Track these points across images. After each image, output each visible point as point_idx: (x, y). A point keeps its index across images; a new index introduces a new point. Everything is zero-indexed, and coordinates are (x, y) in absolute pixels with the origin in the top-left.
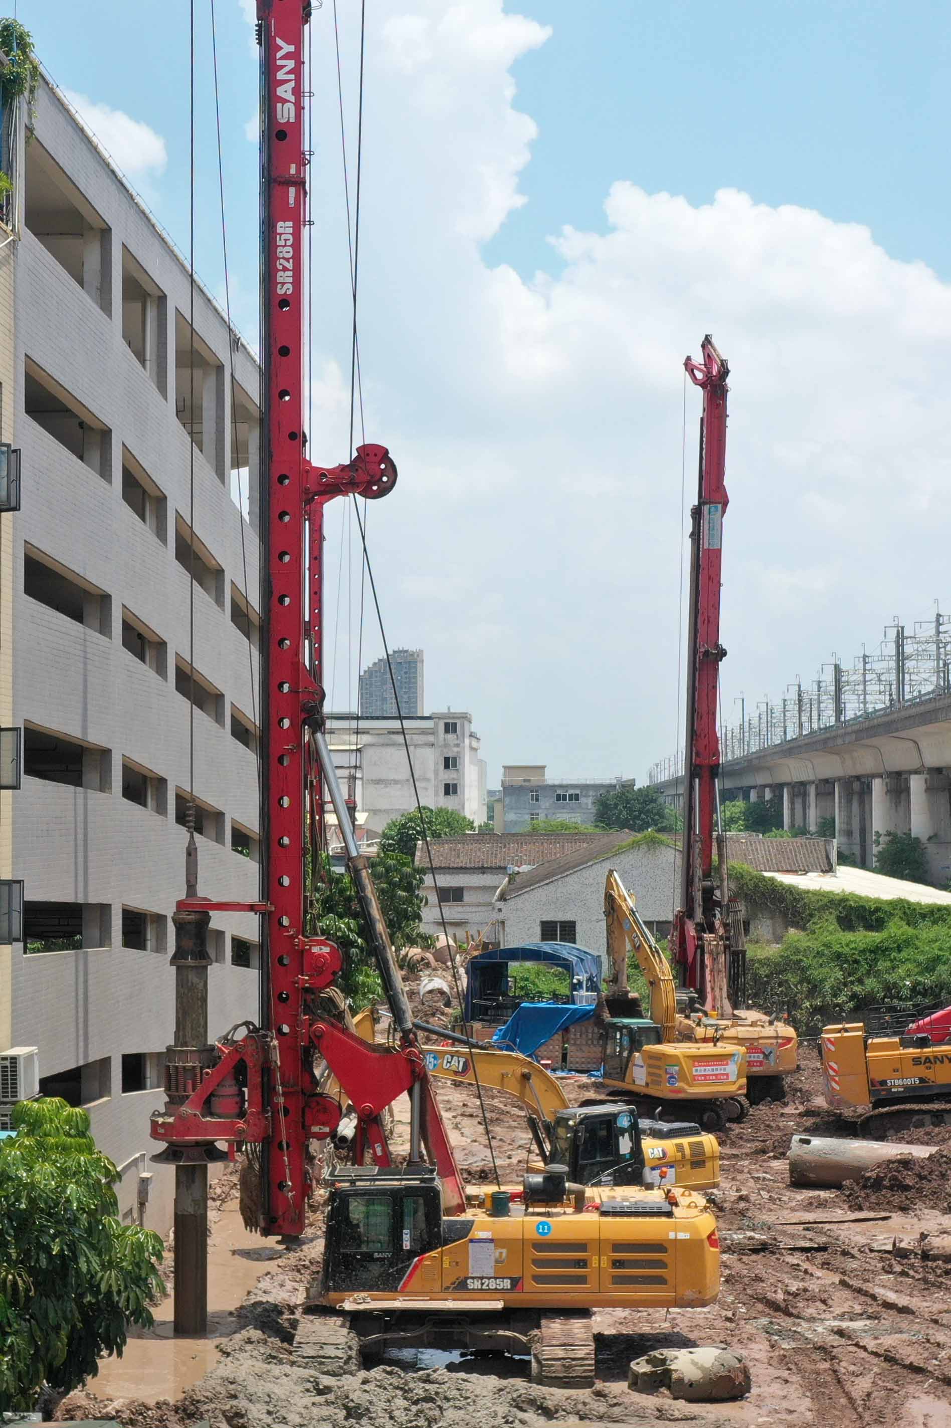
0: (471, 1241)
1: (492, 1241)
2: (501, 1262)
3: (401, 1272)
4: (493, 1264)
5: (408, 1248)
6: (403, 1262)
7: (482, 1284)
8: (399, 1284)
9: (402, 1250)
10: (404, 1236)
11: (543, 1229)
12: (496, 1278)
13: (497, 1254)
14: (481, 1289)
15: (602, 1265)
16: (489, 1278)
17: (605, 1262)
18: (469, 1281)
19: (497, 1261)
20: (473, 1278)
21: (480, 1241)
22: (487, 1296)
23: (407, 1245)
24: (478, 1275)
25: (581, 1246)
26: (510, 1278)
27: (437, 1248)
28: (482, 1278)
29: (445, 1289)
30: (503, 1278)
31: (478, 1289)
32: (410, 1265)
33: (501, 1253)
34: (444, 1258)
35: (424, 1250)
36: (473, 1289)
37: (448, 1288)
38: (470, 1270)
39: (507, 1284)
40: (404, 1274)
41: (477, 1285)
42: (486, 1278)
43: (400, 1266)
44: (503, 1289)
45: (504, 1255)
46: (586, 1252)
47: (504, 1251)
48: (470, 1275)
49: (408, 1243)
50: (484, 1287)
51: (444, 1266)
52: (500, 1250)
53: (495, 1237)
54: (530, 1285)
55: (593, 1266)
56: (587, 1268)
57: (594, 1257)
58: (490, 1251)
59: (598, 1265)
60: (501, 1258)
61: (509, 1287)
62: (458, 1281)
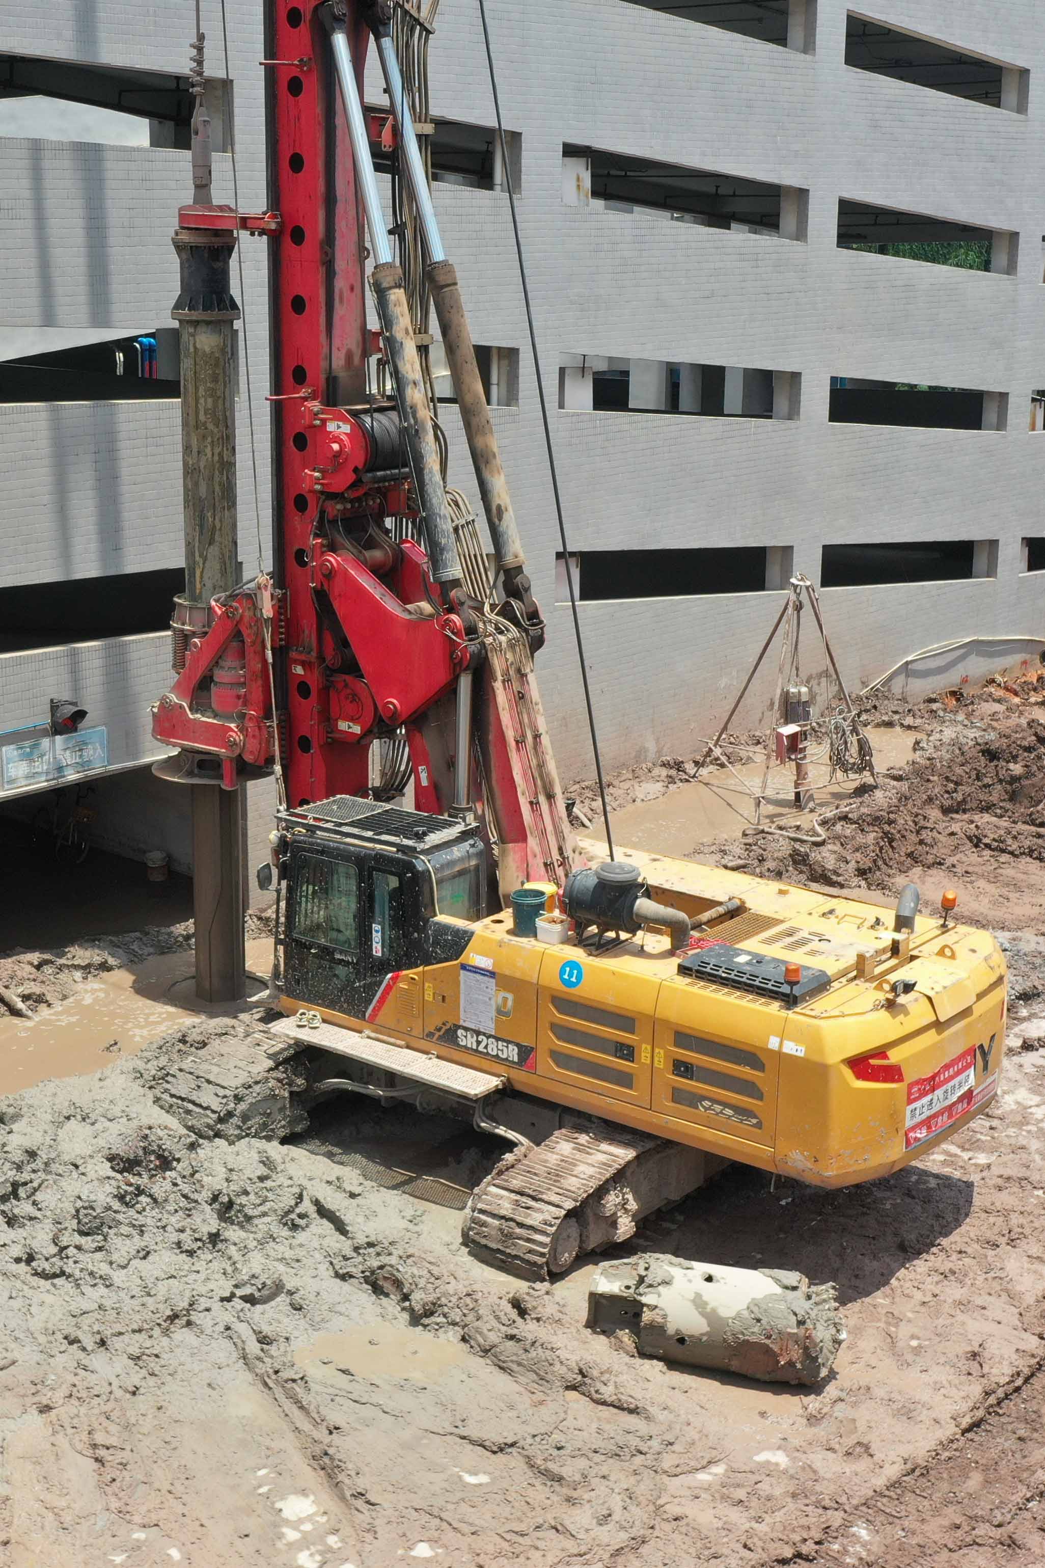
0: (465, 967)
1: (492, 974)
2: (506, 1014)
3: (370, 989)
4: (494, 1014)
5: (380, 954)
6: (372, 975)
7: (479, 1043)
8: (367, 1008)
9: (371, 956)
10: (374, 934)
11: (570, 975)
12: (498, 1039)
13: (500, 1001)
15: (656, 1065)
17: (661, 1060)
18: (460, 1032)
19: (499, 1012)
20: (466, 1029)
21: (476, 970)
22: (485, 1064)
23: (377, 949)
24: (473, 1027)
25: (625, 1021)
26: (517, 1045)
27: (417, 967)
28: (478, 1033)
30: (509, 1042)
31: (472, 1049)
32: (381, 983)
33: (505, 999)
34: (427, 985)
35: (399, 967)
37: (430, 1035)
38: (462, 1016)
39: (513, 1053)
40: (374, 995)
42: (484, 1034)
43: (369, 980)
44: (506, 1059)
45: (510, 1003)
46: (633, 1033)
48: (461, 1023)
49: (379, 947)
50: (481, 1048)
51: (426, 997)
52: (502, 994)
53: (496, 970)
54: (545, 1064)
55: (643, 1061)
56: (633, 1062)
57: (643, 1046)
58: (489, 990)
59: (648, 1062)
60: (504, 1007)
61: (516, 1059)
62: (445, 1027)
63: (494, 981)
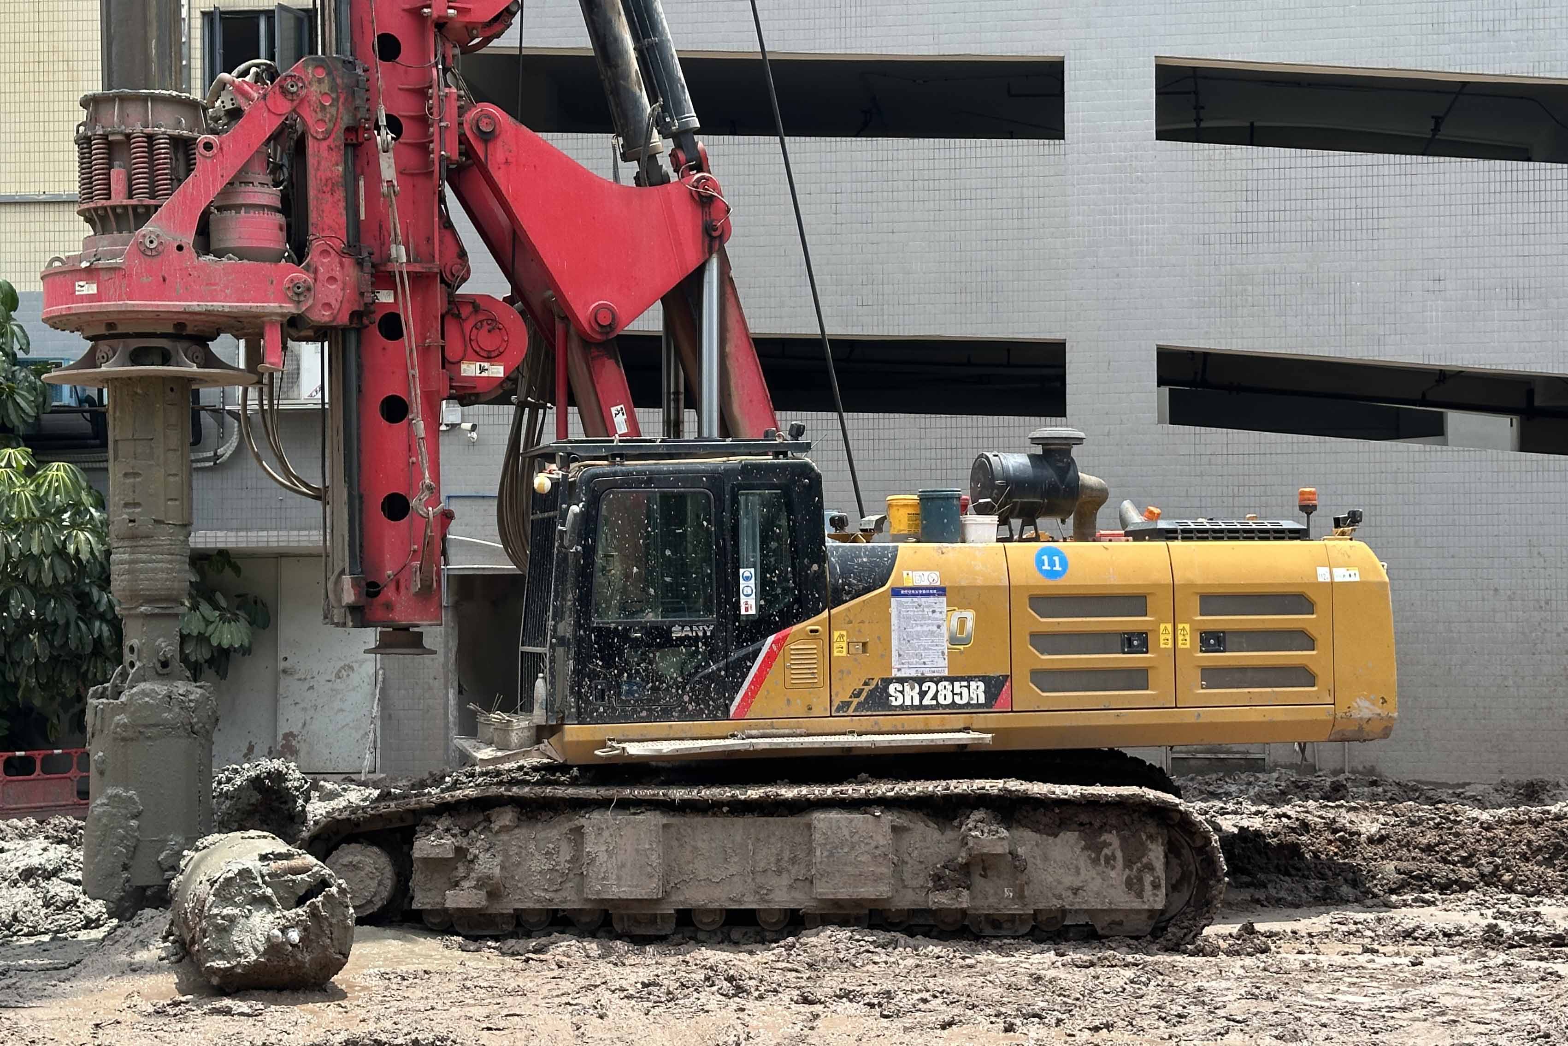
0: (896, 592)
1: (941, 591)
2: (962, 642)
3: (740, 668)
4: (945, 646)
5: (753, 611)
6: (740, 646)
7: (923, 694)
8: (732, 699)
9: (737, 616)
11: (1052, 564)
12: (952, 680)
15: (1180, 645)
16: (937, 681)
17: (1187, 640)
18: (891, 689)
19: (953, 640)
20: (902, 681)
21: (915, 591)
22: (934, 722)
24: (913, 674)
25: (1132, 603)
26: (983, 679)
27: (818, 612)
28: (921, 680)
29: (838, 709)
30: (969, 679)
31: (913, 707)
32: (756, 653)
33: (962, 621)
34: (836, 634)
35: (788, 619)
37: (846, 705)
38: (895, 663)
39: (977, 692)
40: (744, 676)
41: (911, 696)
42: (931, 679)
43: (734, 656)
44: (968, 705)
46: (1146, 615)
47: (970, 615)
48: (895, 673)
50: (927, 701)
51: (836, 653)
52: (957, 614)
53: (946, 584)
54: (1025, 693)
55: (1162, 646)
56: (1147, 652)
57: (1162, 626)
58: (937, 615)
59: (1170, 645)
60: (962, 632)
61: (982, 700)
62: (867, 688)
63: (944, 599)
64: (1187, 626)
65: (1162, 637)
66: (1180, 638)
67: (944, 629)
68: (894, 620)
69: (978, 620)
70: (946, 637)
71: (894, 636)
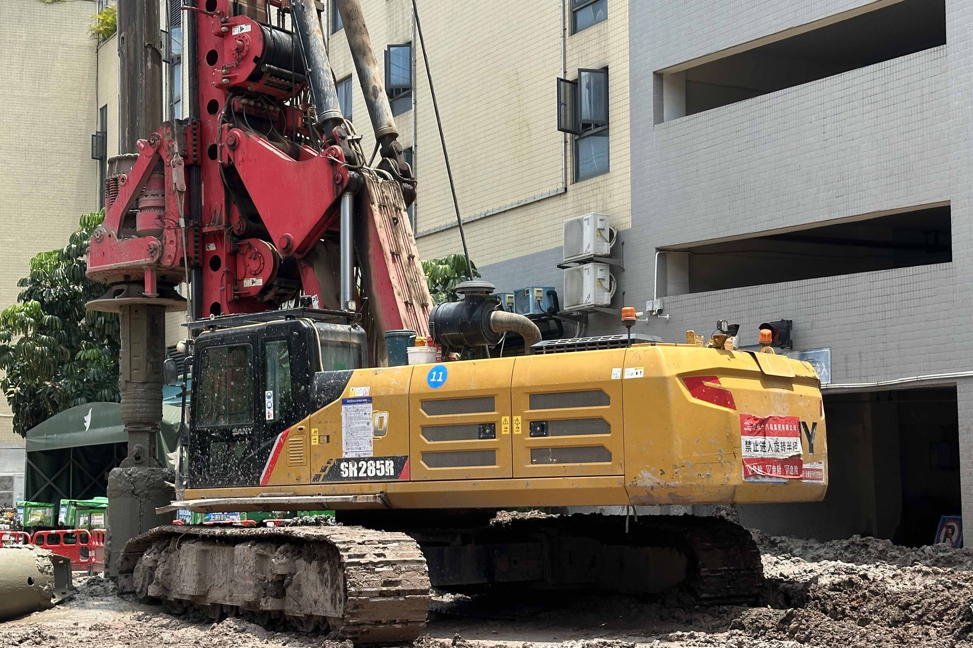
0: (345, 402)
1: (369, 399)
2: (382, 434)
3: (264, 454)
4: (371, 437)
5: (272, 418)
6: (265, 440)
7: (359, 469)
8: (260, 473)
9: (264, 421)
10: (267, 401)
11: (437, 377)
12: (375, 459)
13: (377, 421)
14: (358, 478)
15: (515, 432)
16: (367, 460)
17: (519, 427)
18: (343, 465)
19: (376, 433)
20: (348, 460)
21: (355, 401)
22: (365, 488)
23: (270, 414)
24: (353, 455)
25: (484, 401)
26: (393, 458)
27: (304, 417)
28: (358, 460)
29: (314, 480)
30: (385, 459)
31: (354, 478)
32: (273, 444)
33: (381, 419)
34: (313, 430)
35: (289, 422)
36: (348, 478)
37: (318, 477)
38: (344, 449)
39: (389, 468)
40: (267, 459)
41: (352, 470)
42: (364, 459)
43: (262, 446)
44: (384, 477)
45: (385, 421)
46: (492, 410)
47: (385, 415)
48: (344, 456)
49: (271, 411)
50: (361, 474)
51: (313, 443)
52: (379, 415)
53: (373, 395)
54: (418, 468)
55: (503, 433)
56: (494, 438)
57: (503, 418)
58: (367, 416)
59: (508, 432)
60: (381, 427)
61: (392, 473)
62: (329, 466)
63: (371, 405)
64: (519, 418)
65: (503, 426)
66: (515, 426)
67: (371, 425)
68: (344, 421)
69: (390, 419)
70: (372, 430)
71: (344, 430)
